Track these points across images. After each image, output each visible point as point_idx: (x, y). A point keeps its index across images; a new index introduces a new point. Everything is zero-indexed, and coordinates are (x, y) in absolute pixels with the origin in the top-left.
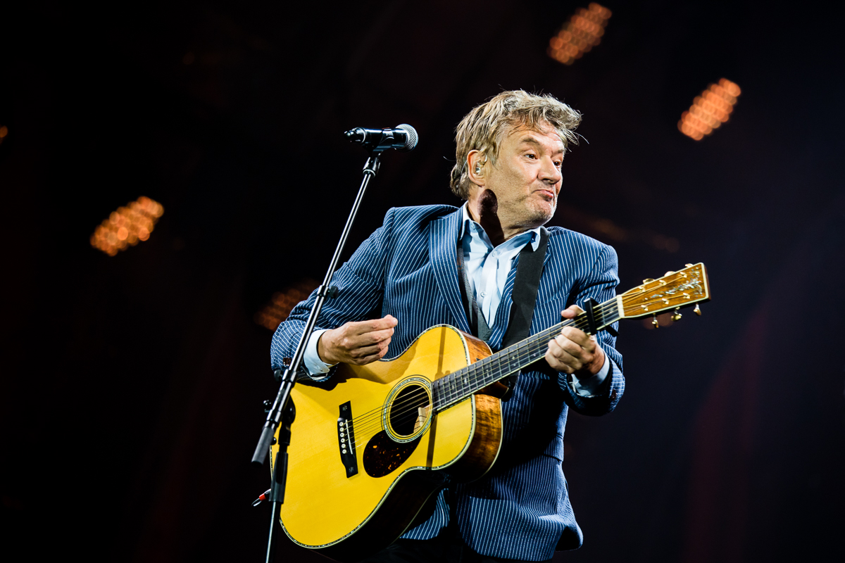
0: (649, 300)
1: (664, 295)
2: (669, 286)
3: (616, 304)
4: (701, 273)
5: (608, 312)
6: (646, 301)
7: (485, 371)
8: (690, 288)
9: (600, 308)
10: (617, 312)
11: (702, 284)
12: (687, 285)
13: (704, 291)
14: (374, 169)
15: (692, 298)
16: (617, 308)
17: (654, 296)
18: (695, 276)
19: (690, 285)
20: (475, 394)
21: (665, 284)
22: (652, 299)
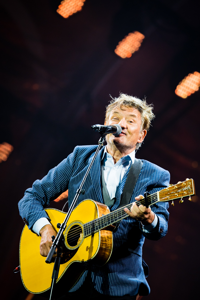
0: (170, 194)
1: (176, 192)
2: (178, 188)
3: (157, 195)
4: (191, 183)
5: (153, 199)
6: (168, 194)
7: (104, 221)
8: (187, 189)
9: (150, 196)
10: (157, 199)
11: (192, 188)
12: (185, 189)
13: (192, 191)
14: (103, 142)
15: (188, 194)
16: (157, 197)
17: (173, 192)
18: (189, 184)
19: (187, 188)
20: (100, 230)
21: (177, 187)
22: (171, 194)
